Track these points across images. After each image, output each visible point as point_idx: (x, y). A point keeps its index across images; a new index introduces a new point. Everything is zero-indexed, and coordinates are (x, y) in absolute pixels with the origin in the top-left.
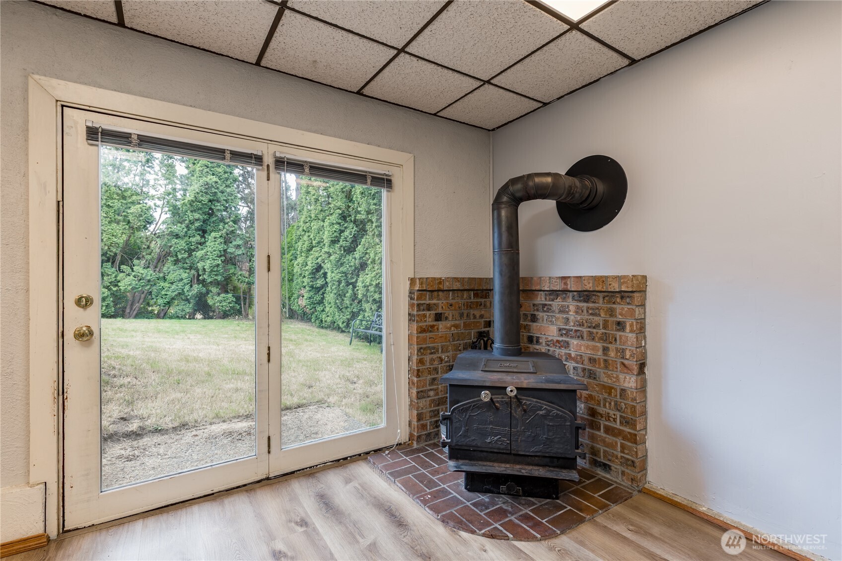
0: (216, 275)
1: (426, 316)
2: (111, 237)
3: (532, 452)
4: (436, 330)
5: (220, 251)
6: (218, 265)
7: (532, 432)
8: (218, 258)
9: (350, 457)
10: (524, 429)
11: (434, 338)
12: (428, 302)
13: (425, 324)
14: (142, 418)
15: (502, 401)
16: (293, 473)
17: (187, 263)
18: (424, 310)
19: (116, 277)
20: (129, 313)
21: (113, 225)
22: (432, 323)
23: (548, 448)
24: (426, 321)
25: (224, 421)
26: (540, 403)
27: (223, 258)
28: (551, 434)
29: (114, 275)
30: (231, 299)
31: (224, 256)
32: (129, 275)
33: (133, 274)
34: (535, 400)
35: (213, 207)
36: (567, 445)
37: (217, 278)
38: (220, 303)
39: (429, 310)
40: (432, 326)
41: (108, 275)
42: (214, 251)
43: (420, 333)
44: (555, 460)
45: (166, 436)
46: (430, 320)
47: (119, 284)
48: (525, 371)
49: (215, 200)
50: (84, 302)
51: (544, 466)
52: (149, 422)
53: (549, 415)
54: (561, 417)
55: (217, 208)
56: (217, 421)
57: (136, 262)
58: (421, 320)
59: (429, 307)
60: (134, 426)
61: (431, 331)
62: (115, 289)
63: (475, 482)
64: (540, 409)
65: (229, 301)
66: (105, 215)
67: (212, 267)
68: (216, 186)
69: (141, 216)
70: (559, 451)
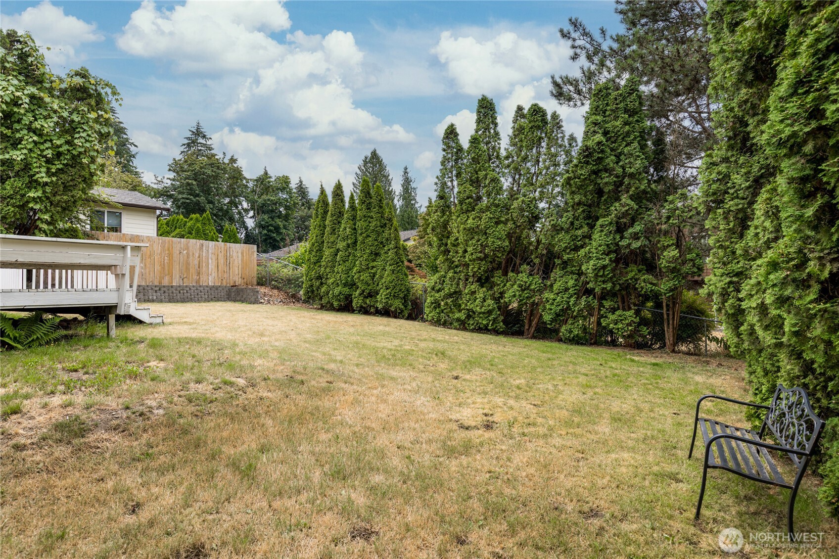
0: (604, 282)
2: (496, 241)
5: (608, 245)
6: (604, 267)
8: (604, 256)
17: (575, 266)
19: (504, 286)
21: (499, 226)
27: (613, 256)
29: (502, 284)
30: (630, 319)
31: (615, 251)
35: (599, 181)
37: (605, 286)
38: (616, 324)
41: (499, 285)
42: (600, 246)
49: (601, 170)
55: (604, 181)
65: (627, 321)
66: (492, 216)
67: (596, 270)
68: (599, 148)
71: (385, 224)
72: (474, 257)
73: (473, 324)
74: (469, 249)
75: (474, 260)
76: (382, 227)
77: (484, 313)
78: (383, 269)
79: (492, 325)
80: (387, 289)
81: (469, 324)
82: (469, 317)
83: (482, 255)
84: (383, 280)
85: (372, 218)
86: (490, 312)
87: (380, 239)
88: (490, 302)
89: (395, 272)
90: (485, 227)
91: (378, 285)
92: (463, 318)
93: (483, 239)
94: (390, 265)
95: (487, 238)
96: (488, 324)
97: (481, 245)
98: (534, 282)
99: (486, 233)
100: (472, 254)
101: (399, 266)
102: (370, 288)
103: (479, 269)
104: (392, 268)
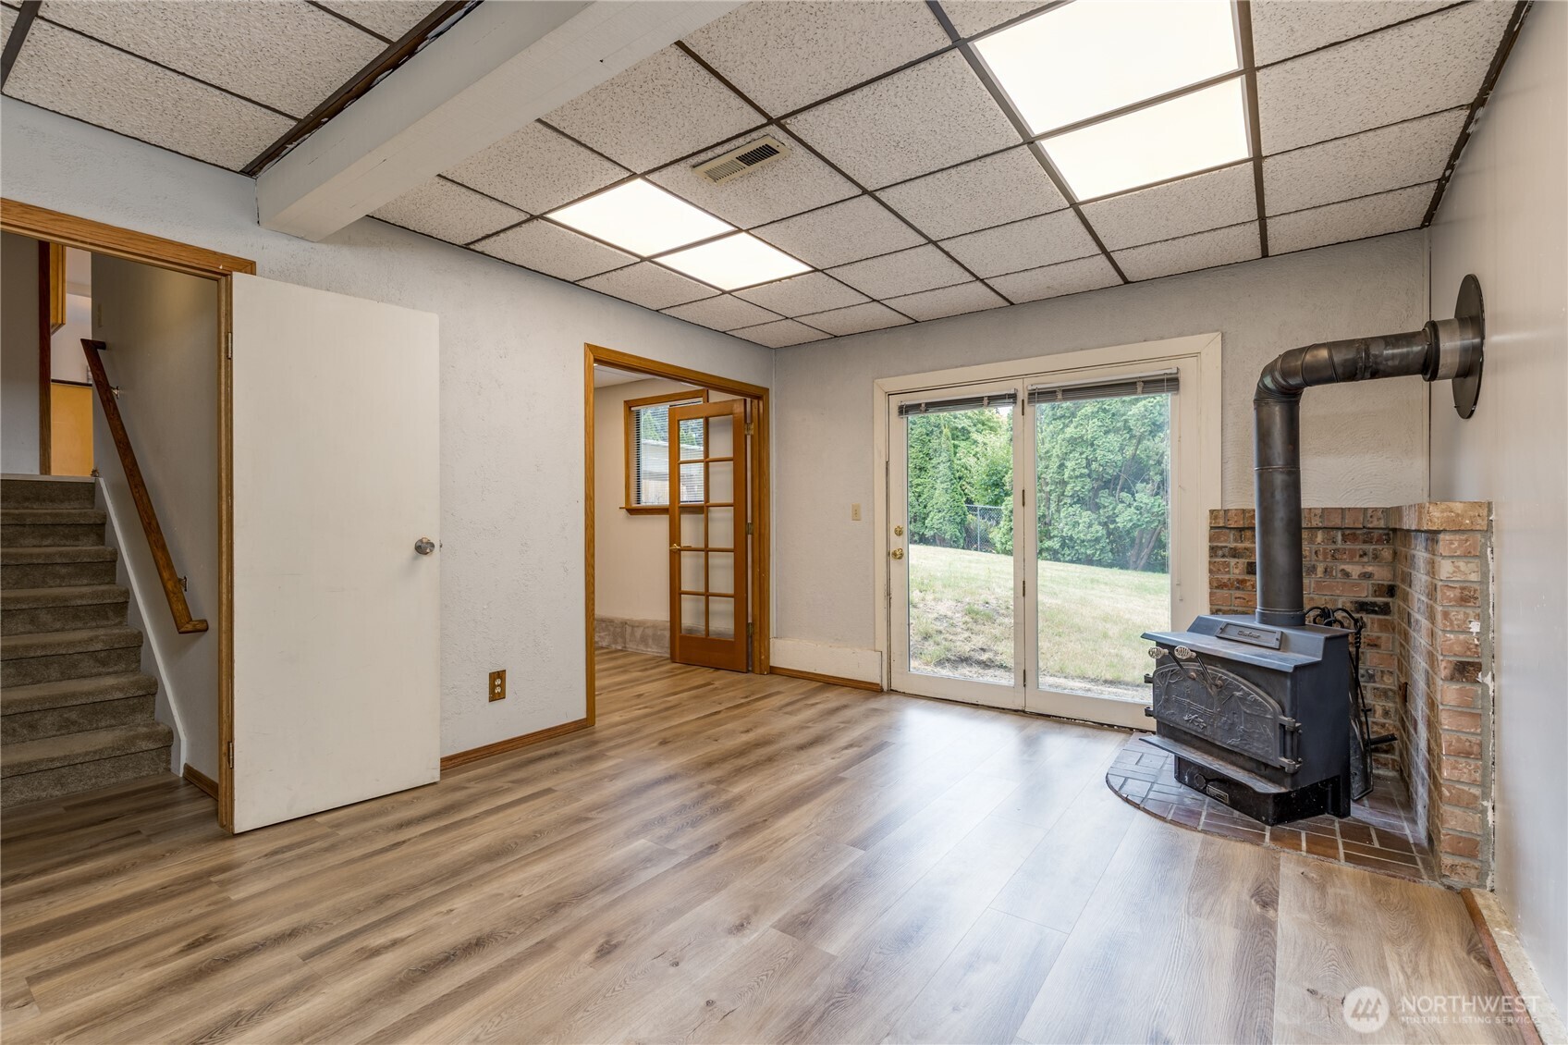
1: (1228, 565)
2: (1106, 454)
3: (1229, 744)
4: (1250, 588)
7: (1228, 718)
9: (1118, 726)
10: (1219, 712)
11: (1244, 599)
12: (1233, 545)
13: (1227, 576)
14: (996, 653)
15: (1198, 670)
16: (1049, 716)
18: (1223, 556)
19: (1114, 509)
20: (1135, 562)
21: (1109, 437)
22: (1240, 577)
23: (1246, 744)
24: (1228, 572)
25: (1065, 677)
26: (1237, 680)
28: (1249, 726)
29: (1111, 507)
32: (1130, 506)
33: (1135, 504)
34: (1232, 675)
36: (1268, 747)
39: (1234, 557)
40: (1243, 582)
41: (1105, 507)
43: (1217, 588)
44: (1263, 768)
45: (1008, 673)
46: (1237, 571)
47: (1117, 520)
48: (1266, 644)
50: (899, 533)
51: (1250, 771)
52: (998, 658)
53: (1246, 699)
54: (1260, 704)
56: (1059, 675)
57: (1139, 486)
58: (1219, 570)
59: (1235, 553)
60: (984, 657)
61: (1238, 588)
62: (1112, 526)
63: (1184, 770)
64: (1239, 689)
66: (1100, 424)
69: (1144, 417)
70: (1259, 752)
71: (932, 432)
72: (1077, 473)
73: (1069, 555)
74: (1069, 464)
75: (1077, 477)
76: (928, 435)
77: (1089, 541)
78: (932, 487)
79: (1100, 555)
80: (940, 511)
81: (1064, 555)
82: (1063, 545)
83: (1086, 471)
84: (934, 501)
85: (915, 424)
86: (1097, 540)
87: (925, 451)
88: (1096, 527)
89: (949, 491)
90: (1092, 437)
91: (925, 507)
92: (1057, 546)
93: (1088, 451)
94: (942, 483)
95: (1095, 450)
96: (1094, 555)
97: (1087, 458)
98: (1157, 504)
99: (1092, 445)
100: (1074, 470)
101: (953, 484)
102: (914, 510)
103: (1083, 488)
104: (945, 486)
